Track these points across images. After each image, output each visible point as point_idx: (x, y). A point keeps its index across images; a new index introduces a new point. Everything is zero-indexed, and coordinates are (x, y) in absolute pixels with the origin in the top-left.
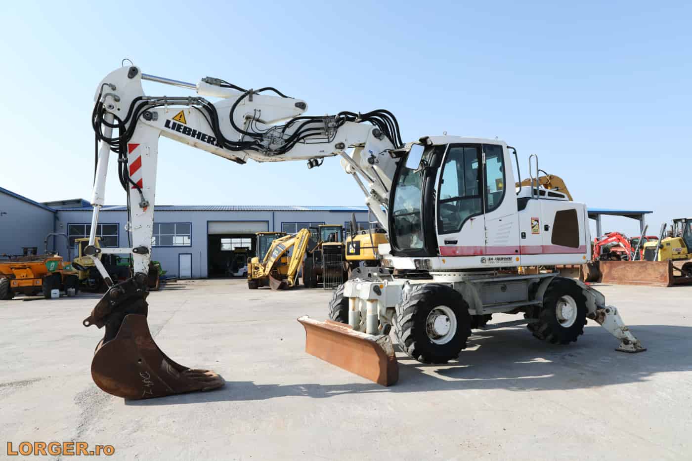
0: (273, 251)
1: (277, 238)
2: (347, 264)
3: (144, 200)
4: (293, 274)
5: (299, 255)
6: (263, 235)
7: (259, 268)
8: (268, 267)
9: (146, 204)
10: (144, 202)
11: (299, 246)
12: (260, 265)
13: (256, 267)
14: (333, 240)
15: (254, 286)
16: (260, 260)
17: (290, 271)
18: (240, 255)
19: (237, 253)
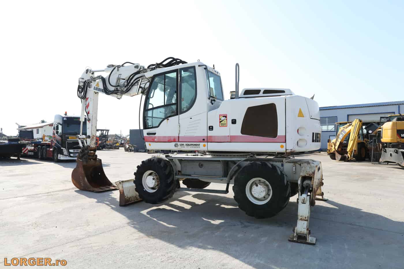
0: (340, 135)
1: (342, 126)
3: (88, 118)
4: (351, 151)
5: (353, 138)
8: (337, 146)
15: (333, 157)
17: (349, 149)
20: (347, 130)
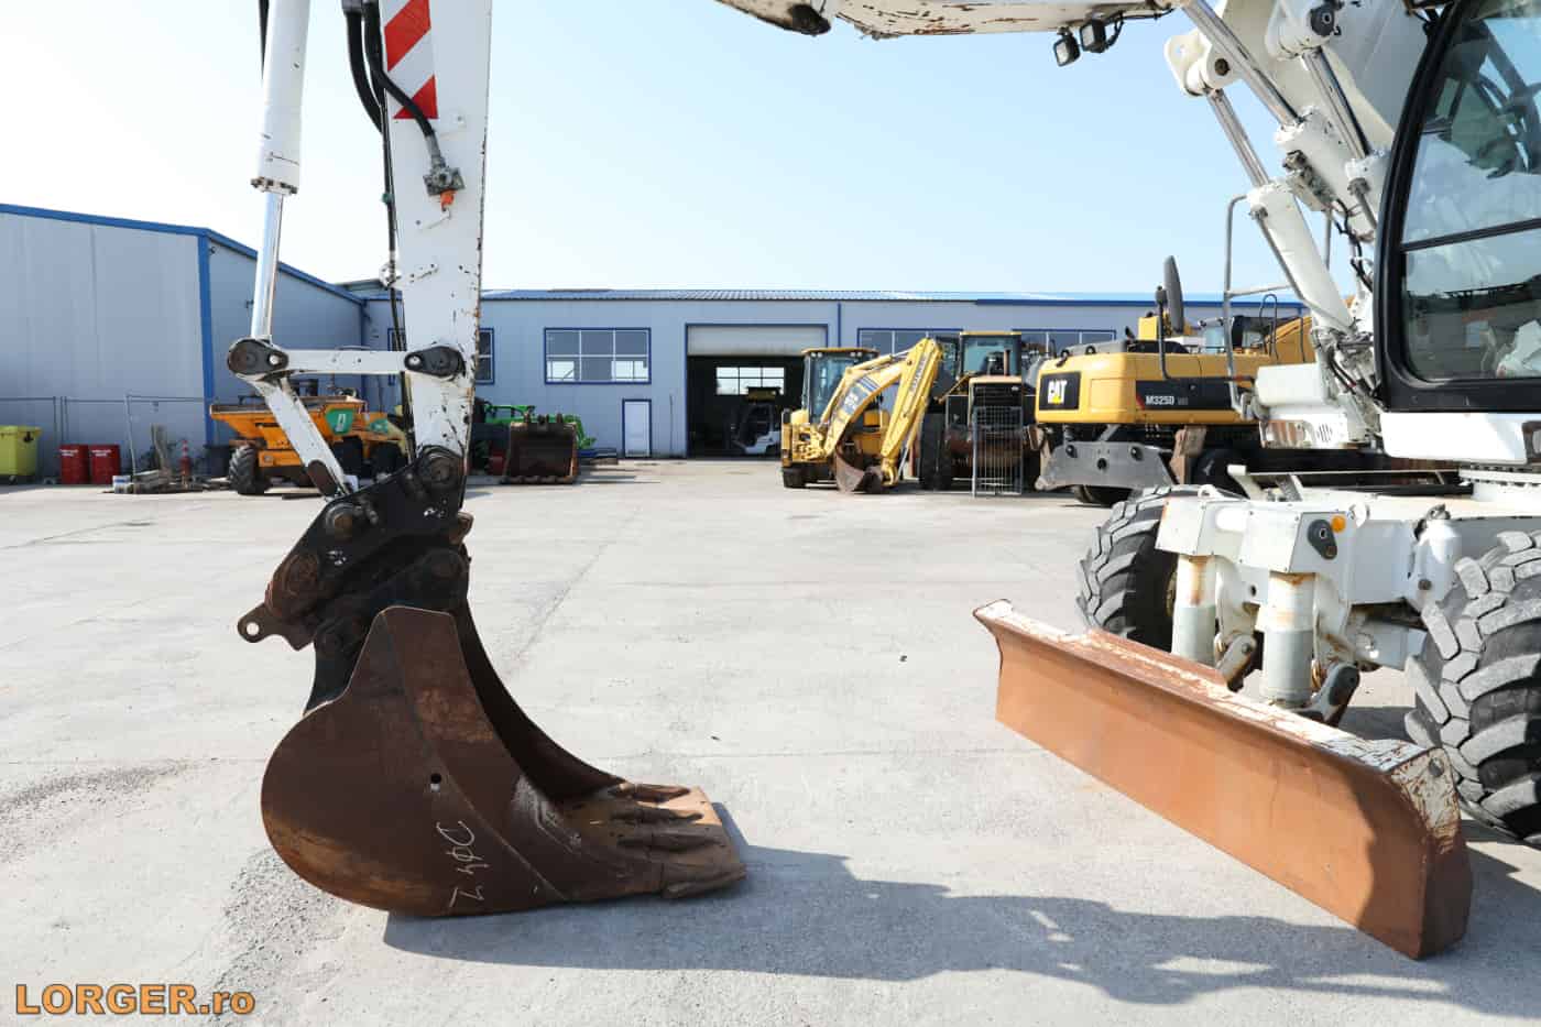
0: (847, 395)
1: (855, 364)
2: (1040, 433)
3: (443, 165)
4: (895, 454)
5: (911, 407)
6: (820, 355)
7: (808, 437)
8: (832, 436)
9: (449, 180)
10: (442, 171)
11: (912, 384)
12: (813, 429)
13: (803, 434)
14: (997, 369)
15: (796, 480)
16: (813, 418)
17: (888, 447)
18: (761, 406)
19: (751, 401)
20: (882, 378)
